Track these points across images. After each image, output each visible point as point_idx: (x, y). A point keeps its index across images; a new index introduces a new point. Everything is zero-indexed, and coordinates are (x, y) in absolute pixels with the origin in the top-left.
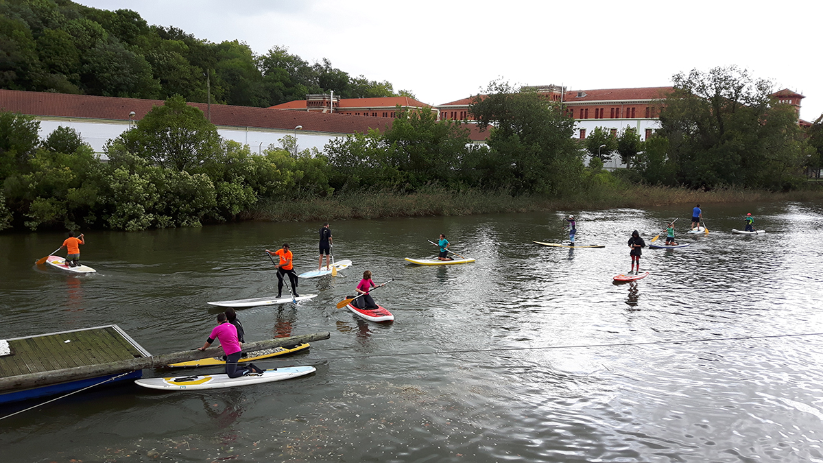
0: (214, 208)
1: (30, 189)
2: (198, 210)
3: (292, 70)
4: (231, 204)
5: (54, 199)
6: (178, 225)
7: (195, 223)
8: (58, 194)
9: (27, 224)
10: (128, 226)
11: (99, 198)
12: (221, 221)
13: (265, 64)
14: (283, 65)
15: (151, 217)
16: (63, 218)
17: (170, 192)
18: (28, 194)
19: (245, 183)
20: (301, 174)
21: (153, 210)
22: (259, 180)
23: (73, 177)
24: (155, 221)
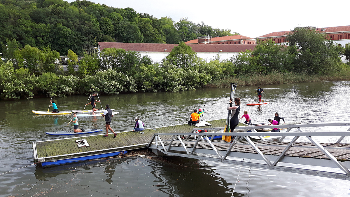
0: (198, 83)
2: (194, 84)
3: (189, 28)
4: (204, 81)
6: (188, 89)
7: (193, 89)
10: (173, 90)
11: (164, 80)
12: (200, 88)
13: (178, 26)
14: (185, 26)
15: (181, 86)
17: (185, 78)
18: (142, 79)
19: (207, 73)
20: (225, 69)
21: (180, 84)
22: (211, 72)
23: (155, 73)
24: (181, 88)
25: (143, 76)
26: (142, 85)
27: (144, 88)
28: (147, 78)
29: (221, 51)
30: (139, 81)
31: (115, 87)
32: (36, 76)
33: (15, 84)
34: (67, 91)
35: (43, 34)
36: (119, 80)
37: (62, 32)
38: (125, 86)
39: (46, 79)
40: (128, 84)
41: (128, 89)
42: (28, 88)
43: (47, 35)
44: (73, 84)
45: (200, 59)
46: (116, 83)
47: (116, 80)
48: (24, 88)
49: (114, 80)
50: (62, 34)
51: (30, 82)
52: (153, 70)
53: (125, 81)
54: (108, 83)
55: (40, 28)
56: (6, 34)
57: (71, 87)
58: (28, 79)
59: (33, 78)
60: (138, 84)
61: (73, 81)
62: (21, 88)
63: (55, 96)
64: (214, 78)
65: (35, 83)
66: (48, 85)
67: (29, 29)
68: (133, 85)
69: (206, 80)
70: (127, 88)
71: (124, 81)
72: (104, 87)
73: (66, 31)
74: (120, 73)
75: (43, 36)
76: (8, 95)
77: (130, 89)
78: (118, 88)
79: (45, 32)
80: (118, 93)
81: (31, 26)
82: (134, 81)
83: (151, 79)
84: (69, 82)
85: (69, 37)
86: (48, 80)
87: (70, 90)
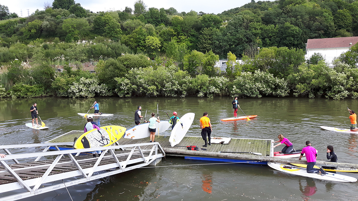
1: (297, 80)
5: (306, 84)
8: (308, 82)
9: (294, 94)
11: (325, 84)
16: (309, 91)
18: (296, 82)
23: (314, 74)
25: (297, 78)
26: (295, 89)
27: (296, 92)
28: (303, 80)
30: (291, 84)
31: (258, 90)
33: (173, 84)
34: (213, 92)
35: (270, 35)
37: (289, 31)
40: (277, 87)
42: (182, 88)
43: (275, 36)
44: (221, 85)
50: (289, 33)
51: (185, 83)
55: (268, 29)
56: (238, 38)
57: (219, 88)
58: (184, 80)
59: (189, 78)
60: (289, 88)
61: (222, 82)
62: (175, 88)
63: (202, 95)
65: (188, 84)
66: (198, 85)
67: (259, 31)
71: (272, 84)
72: (246, 90)
73: (294, 30)
74: (268, 75)
75: (271, 37)
78: (261, 91)
79: (272, 32)
80: (261, 96)
81: (261, 29)
82: (285, 84)
84: (217, 84)
85: (296, 35)
86: (200, 81)
87: (217, 91)
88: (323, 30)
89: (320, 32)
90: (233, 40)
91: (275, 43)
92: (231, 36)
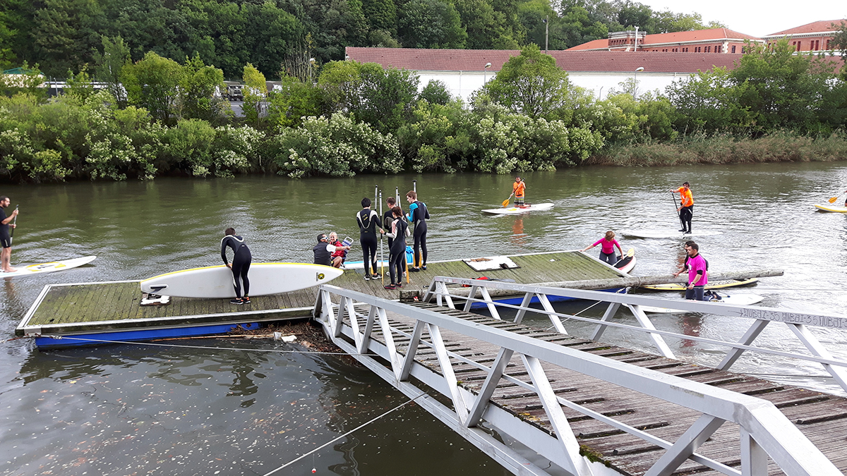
0: (565, 153)
1: (417, 137)
2: (552, 155)
3: (590, 9)
4: (581, 149)
5: (435, 146)
6: (535, 169)
7: (550, 167)
11: (471, 145)
12: (572, 165)
13: (563, 4)
15: (515, 160)
17: (528, 138)
18: (415, 141)
19: (593, 128)
20: (645, 118)
21: (516, 155)
22: (605, 125)
23: (450, 124)
24: (517, 165)
25: (418, 133)
26: (415, 156)
27: (419, 163)
28: (429, 138)
29: (642, 68)
30: (407, 146)
31: (346, 160)
32: (163, 126)
33: (115, 145)
34: (233, 164)
35: (231, 28)
36: (358, 141)
37: (276, 23)
38: (371, 157)
39: (186, 135)
40: (381, 152)
41: (381, 164)
42: (143, 156)
43: (241, 31)
44: (249, 147)
45: (578, 91)
46: (349, 150)
47: (351, 141)
48: (134, 154)
49: (346, 141)
50: (275, 29)
51: (149, 140)
52: (444, 117)
53: (373, 146)
54: (330, 149)
55: (225, 13)
56: (152, 28)
57: (244, 154)
58: (144, 132)
59: (157, 130)
60: (404, 154)
61: (249, 140)
62: (125, 154)
63: (205, 173)
64: (612, 140)
65: (159, 144)
66: (189, 148)
67: (203, 16)
68: (392, 156)
69: (586, 147)
70: (377, 162)
71: (369, 145)
72: (321, 159)
73: (286, 23)
74: (361, 126)
75: (232, 33)
76: (98, 170)
77: (384, 164)
78: (352, 161)
79: (235, 22)
80: (354, 174)
82: (395, 146)
83: (438, 140)
84: (239, 142)
85: (291, 34)
86: (191, 137)
87: (241, 161)
88: (345, 27)
89: (339, 32)
90: (138, 32)
91: (242, 49)
92: (131, 20)
